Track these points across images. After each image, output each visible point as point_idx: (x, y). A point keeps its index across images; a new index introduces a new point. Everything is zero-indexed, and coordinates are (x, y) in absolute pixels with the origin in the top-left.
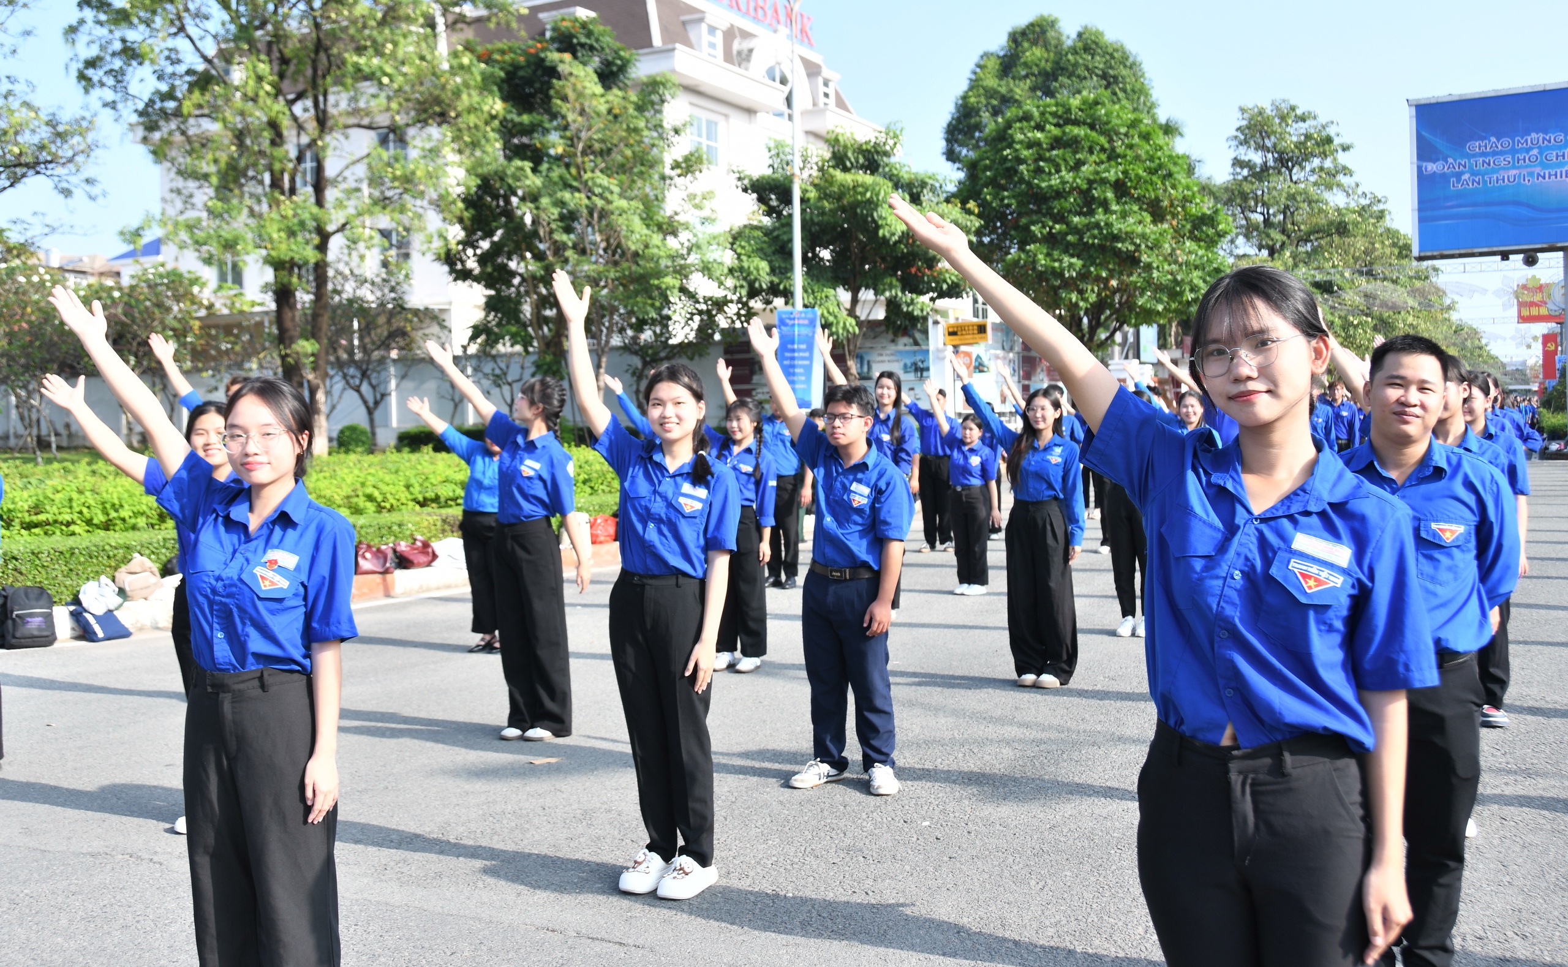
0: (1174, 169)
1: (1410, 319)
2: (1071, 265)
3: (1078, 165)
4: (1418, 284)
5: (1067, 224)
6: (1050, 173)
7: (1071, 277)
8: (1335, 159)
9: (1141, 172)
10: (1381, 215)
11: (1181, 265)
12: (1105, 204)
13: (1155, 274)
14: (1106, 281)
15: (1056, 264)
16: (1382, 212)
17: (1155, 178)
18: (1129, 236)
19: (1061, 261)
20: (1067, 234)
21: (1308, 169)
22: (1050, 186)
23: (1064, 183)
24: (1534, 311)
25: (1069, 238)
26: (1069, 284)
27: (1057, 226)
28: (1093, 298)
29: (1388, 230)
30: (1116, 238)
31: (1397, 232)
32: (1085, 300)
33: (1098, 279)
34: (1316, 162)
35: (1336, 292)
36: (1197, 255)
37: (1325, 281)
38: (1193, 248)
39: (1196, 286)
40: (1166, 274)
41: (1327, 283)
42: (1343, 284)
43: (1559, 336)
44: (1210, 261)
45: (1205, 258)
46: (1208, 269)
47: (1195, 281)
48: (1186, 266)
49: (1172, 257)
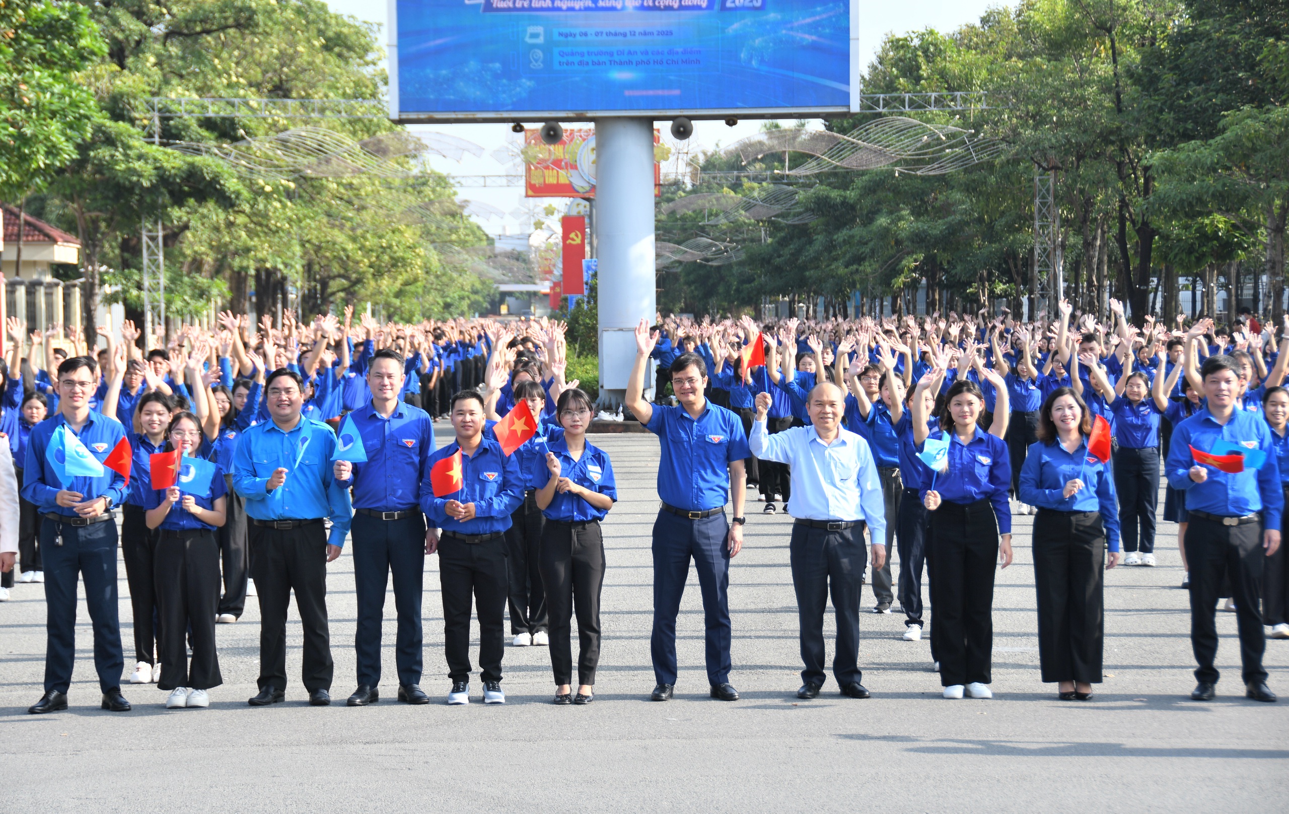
35: (243, 138)
36: (53, 94)
37: (224, 119)
38: (47, 80)
39: (54, 146)
40: (6, 125)
41: (227, 122)
42: (253, 125)
43: (587, 221)
44: (74, 104)
45: (67, 99)
46: (70, 118)
47: (54, 139)
48: (38, 113)
49: (13, 94)
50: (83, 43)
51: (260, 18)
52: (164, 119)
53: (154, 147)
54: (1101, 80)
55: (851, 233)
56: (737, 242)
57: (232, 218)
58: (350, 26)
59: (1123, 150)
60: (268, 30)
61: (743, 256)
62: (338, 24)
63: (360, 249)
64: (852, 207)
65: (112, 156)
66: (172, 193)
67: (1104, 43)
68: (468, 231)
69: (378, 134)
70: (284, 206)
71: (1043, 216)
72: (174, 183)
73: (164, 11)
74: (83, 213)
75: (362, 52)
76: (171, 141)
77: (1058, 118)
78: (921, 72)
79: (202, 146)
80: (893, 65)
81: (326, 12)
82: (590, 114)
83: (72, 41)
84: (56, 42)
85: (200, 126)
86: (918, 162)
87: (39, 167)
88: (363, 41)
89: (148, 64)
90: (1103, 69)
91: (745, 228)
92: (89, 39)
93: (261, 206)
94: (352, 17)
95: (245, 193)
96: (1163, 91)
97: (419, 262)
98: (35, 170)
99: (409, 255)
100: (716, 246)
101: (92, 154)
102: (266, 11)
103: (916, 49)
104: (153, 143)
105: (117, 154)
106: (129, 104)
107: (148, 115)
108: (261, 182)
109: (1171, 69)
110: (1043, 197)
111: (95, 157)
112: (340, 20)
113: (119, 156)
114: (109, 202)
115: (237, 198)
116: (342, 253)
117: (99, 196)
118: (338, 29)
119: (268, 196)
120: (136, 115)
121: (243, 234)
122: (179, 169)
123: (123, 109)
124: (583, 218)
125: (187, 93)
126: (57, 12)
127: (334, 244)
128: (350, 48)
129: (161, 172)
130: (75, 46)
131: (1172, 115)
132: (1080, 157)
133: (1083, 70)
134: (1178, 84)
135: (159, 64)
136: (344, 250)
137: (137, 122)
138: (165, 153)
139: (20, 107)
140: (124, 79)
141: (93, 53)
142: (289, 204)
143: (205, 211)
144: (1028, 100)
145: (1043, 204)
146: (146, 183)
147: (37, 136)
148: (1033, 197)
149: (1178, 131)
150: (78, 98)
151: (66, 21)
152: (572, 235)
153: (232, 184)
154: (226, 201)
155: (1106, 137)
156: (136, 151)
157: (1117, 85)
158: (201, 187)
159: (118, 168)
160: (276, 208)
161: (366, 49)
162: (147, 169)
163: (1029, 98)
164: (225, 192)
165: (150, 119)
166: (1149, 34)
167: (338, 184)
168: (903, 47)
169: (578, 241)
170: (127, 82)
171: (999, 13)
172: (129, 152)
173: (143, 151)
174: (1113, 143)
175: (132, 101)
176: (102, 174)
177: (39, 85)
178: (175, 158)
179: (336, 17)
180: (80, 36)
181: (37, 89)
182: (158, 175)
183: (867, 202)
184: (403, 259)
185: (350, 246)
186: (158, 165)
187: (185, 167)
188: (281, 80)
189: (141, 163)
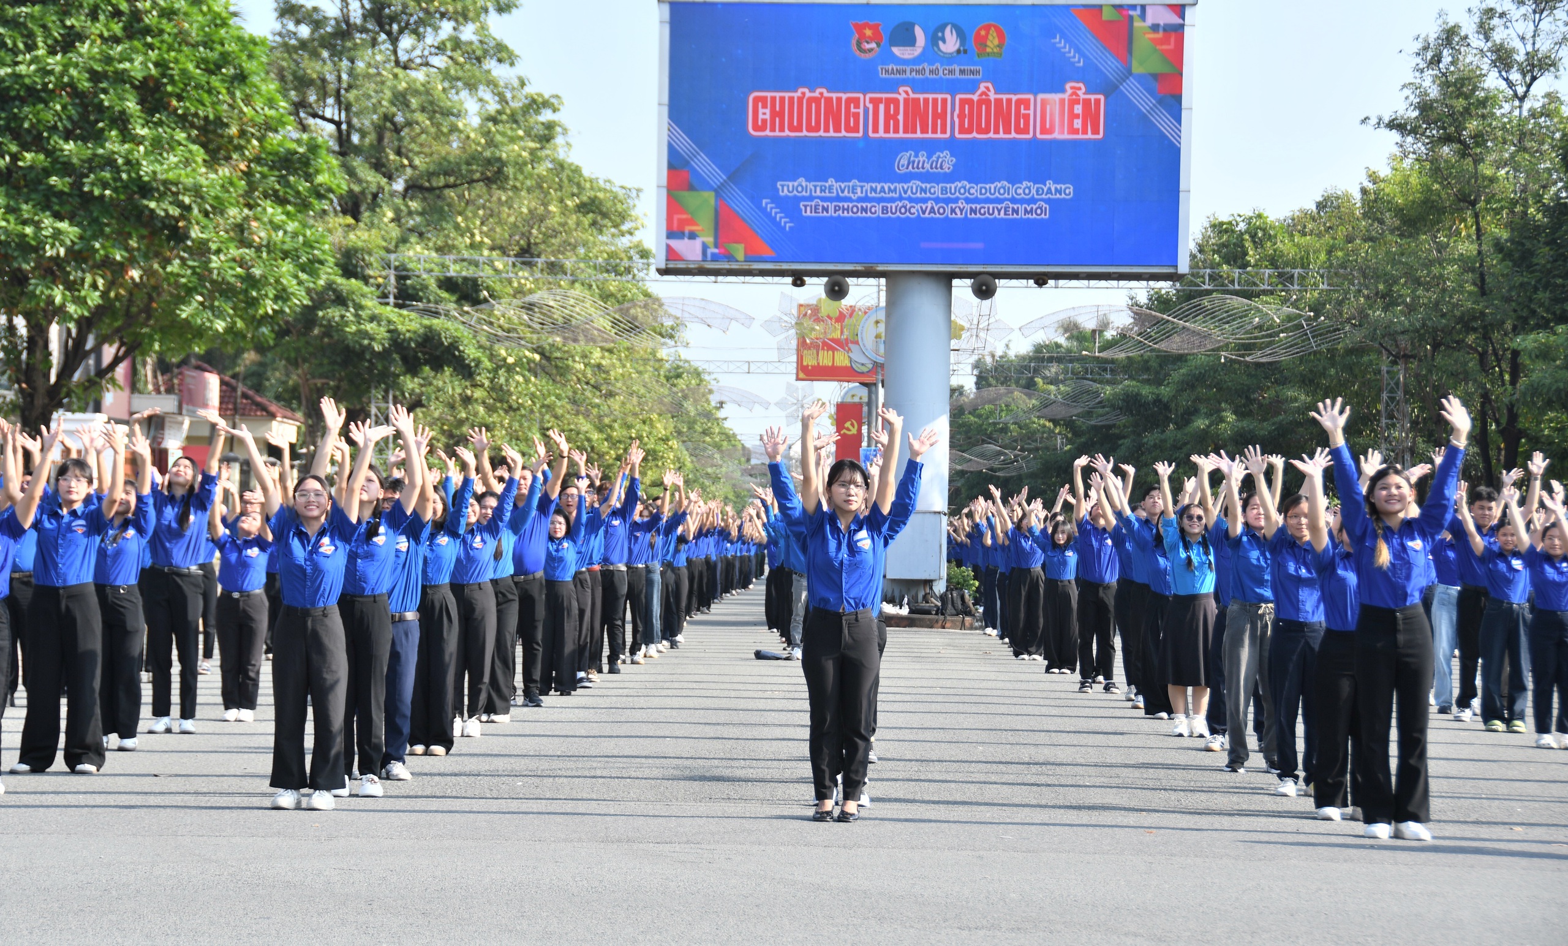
0: (249, 66)
1: (596, 355)
2: (57, 234)
3: (69, 41)
4: (613, 284)
5: (48, 153)
6: (15, 51)
7: (56, 259)
8: (483, 28)
9: (191, 67)
10: (547, 135)
11: (258, 249)
12: (121, 121)
13: (215, 262)
14: (121, 268)
15: (29, 230)
16: (550, 126)
17: (215, 82)
18: (167, 189)
19: (37, 225)
20: (47, 173)
21: (430, 40)
22: (18, 77)
23: (45, 72)
24: (825, 359)
25: (53, 180)
26: (53, 271)
27: (28, 156)
28: (94, 299)
29: (561, 166)
30: (145, 189)
31: (577, 171)
32: (81, 301)
33: (107, 263)
34: (447, 28)
35: (486, 301)
36: (285, 232)
37: (465, 279)
38: (280, 218)
39: (284, 290)
40: (233, 264)
41: (470, 283)
42: (498, 287)
43: (865, 409)
44: (307, 244)
45: (301, 239)
46: (303, 259)
47: (284, 281)
48: (269, 253)
49: (242, 232)
50: (320, 179)
51: (510, 171)
52: (401, 278)
53: (389, 308)
54: (1462, 258)
55: (1163, 437)
56: (1030, 451)
57: (469, 392)
58: (605, 190)
59: (1486, 337)
60: (518, 185)
61: (1036, 466)
62: (592, 188)
63: (606, 440)
64: (1166, 407)
65: (342, 317)
66: (405, 359)
67: (1464, 220)
68: (723, 437)
69: (632, 311)
70: (527, 381)
71: (1391, 416)
72: (409, 347)
73: (406, 162)
74: (307, 380)
75: (618, 220)
76: (408, 302)
77: (1413, 299)
78: (1248, 258)
79: (441, 307)
80: (1214, 252)
81: (581, 175)
82: (881, 268)
83: (309, 177)
84: (291, 178)
85: (440, 287)
86: (1248, 348)
87: (267, 313)
88: (619, 207)
89: (386, 220)
90: (1466, 248)
91: (1038, 436)
92: (326, 175)
93: (502, 380)
94: (609, 181)
95: (487, 364)
96: (1538, 267)
97: (671, 455)
98: (262, 317)
99: (661, 447)
100: (1005, 454)
101: (320, 314)
102: (517, 163)
103: (1242, 234)
104: (387, 304)
105: (348, 314)
106: (363, 260)
107: (384, 273)
108: (503, 353)
109: (1547, 244)
110: (1392, 391)
111: (323, 317)
112: (595, 185)
113: (349, 316)
114: (336, 367)
115: (477, 366)
116: (586, 443)
117: (325, 361)
118: (592, 194)
119: (510, 369)
120: (371, 272)
121: (481, 410)
122: (415, 332)
123: (356, 266)
124: (860, 405)
125: (426, 252)
126: (293, 146)
127: (578, 433)
128: (605, 215)
129: (395, 335)
130: (312, 183)
131: (1547, 294)
132: (1436, 346)
133: (1441, 247)
134: (1555, 261)
135: (397, 220)
136: (589, 440)
137: (372, 281)
138: (401, 315)
139: (249, 245)
140: (359, 233)
141: (330, 190)
142: (533, 379)
143: (440, 384)
144: (1377, 277)
145: (1392, 399)
146: (377, 347)
147: (266, 278)
148: (1380, 390)
149: (1554, 313)
150: (313, 238)
151: (303, 155)
152: (848, 425)
153: (471, 352)
154: (465, 370)
155: (1467, 322)
156: (369, 312)
157: (1481, 265)
158: (438, 353)
159: (348, 329)
160: (518, 382)
161: (623, 217)
162: (379, 332)
163: (1378, 277)
164: (464, 359)
165: (385, 278)
166: (1518, 209)
167: (586, 365)
168: (1226, 231)
169: (854, 431)
170: (360, 237)
171: (1338, 198)
172: (360, 313)
173: (376, 312)
174: (1474, 330)
175: (367, 257)
176: (330, 336)
177: (271, 222)
178: (411, 320)
179: (591, 181)
180: (318, 172)
181: (269, 227)
182: (391, 339)
183: (1185, 401)
184: (655, 451)
185: (595, 436)
186: (392, 327)
187: (422, 331)
188: (529, 244)
189: (374, 325)
